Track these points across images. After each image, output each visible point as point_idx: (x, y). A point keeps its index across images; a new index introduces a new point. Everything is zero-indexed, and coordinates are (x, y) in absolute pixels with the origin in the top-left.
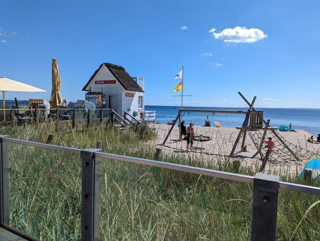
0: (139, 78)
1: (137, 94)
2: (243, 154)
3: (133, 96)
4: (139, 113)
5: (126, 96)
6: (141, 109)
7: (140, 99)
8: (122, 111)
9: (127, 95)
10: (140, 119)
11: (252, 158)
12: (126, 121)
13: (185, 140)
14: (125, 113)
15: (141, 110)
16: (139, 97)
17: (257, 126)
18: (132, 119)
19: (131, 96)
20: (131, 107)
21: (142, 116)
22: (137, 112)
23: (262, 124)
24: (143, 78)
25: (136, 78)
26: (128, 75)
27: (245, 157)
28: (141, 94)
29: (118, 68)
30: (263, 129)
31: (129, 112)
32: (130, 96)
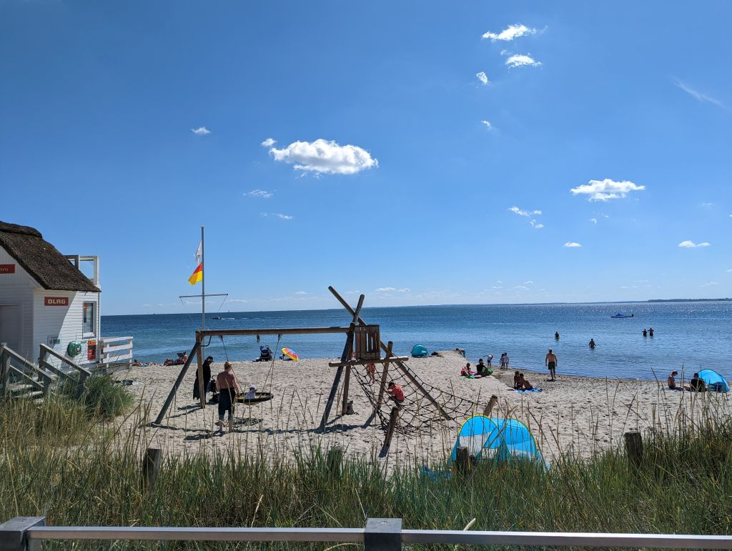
0: (85, 257)
1: (79, 298)
2: (347, 420)
4: (85, 347)
5: (46, 304)
6: (91, 334)
7: (89, 309)
8: (34, 344)
9: (50, 301)
10: (88, 362)
11: (364, 427)
12: (46, 372)
13: (214, 404)
14: (44, 351)
15: (93, 337)
16: (86, 304)
17: (369, 356)
18: (62, 365)
19: (62, 305)
20: (61, 333)
21: (94, 353)
22: (79, 345)
23: (379, 351)
24: (96, 257)
25: (76, 257)
26: (50, 248)
27: (351, 427)
28: (91, 297)
29: (22, 233)
30: (382, 362)
31: (56, 346)
32: (59, 305)
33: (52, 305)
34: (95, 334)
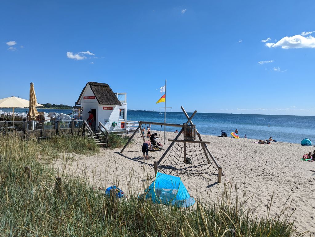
0: (121, 93)
1: (117, 108)
3: (112, 109)
4: (119, 124)
5: (104, 109)
6: (123, 120)
7: (122, 111)
8: (97, 121)
10: (121, 129)
16: (120, 109)
19: (110, 109)
20: (109, 119)
21: (123, 126)
22: (116, 123)
24: (125, 93)
25: (117, 93)
26: (110, 90)
28: (123, 107)
29: (101, 86)
32: (108, 109)
33: (106, 109)
34: (124, 119)
